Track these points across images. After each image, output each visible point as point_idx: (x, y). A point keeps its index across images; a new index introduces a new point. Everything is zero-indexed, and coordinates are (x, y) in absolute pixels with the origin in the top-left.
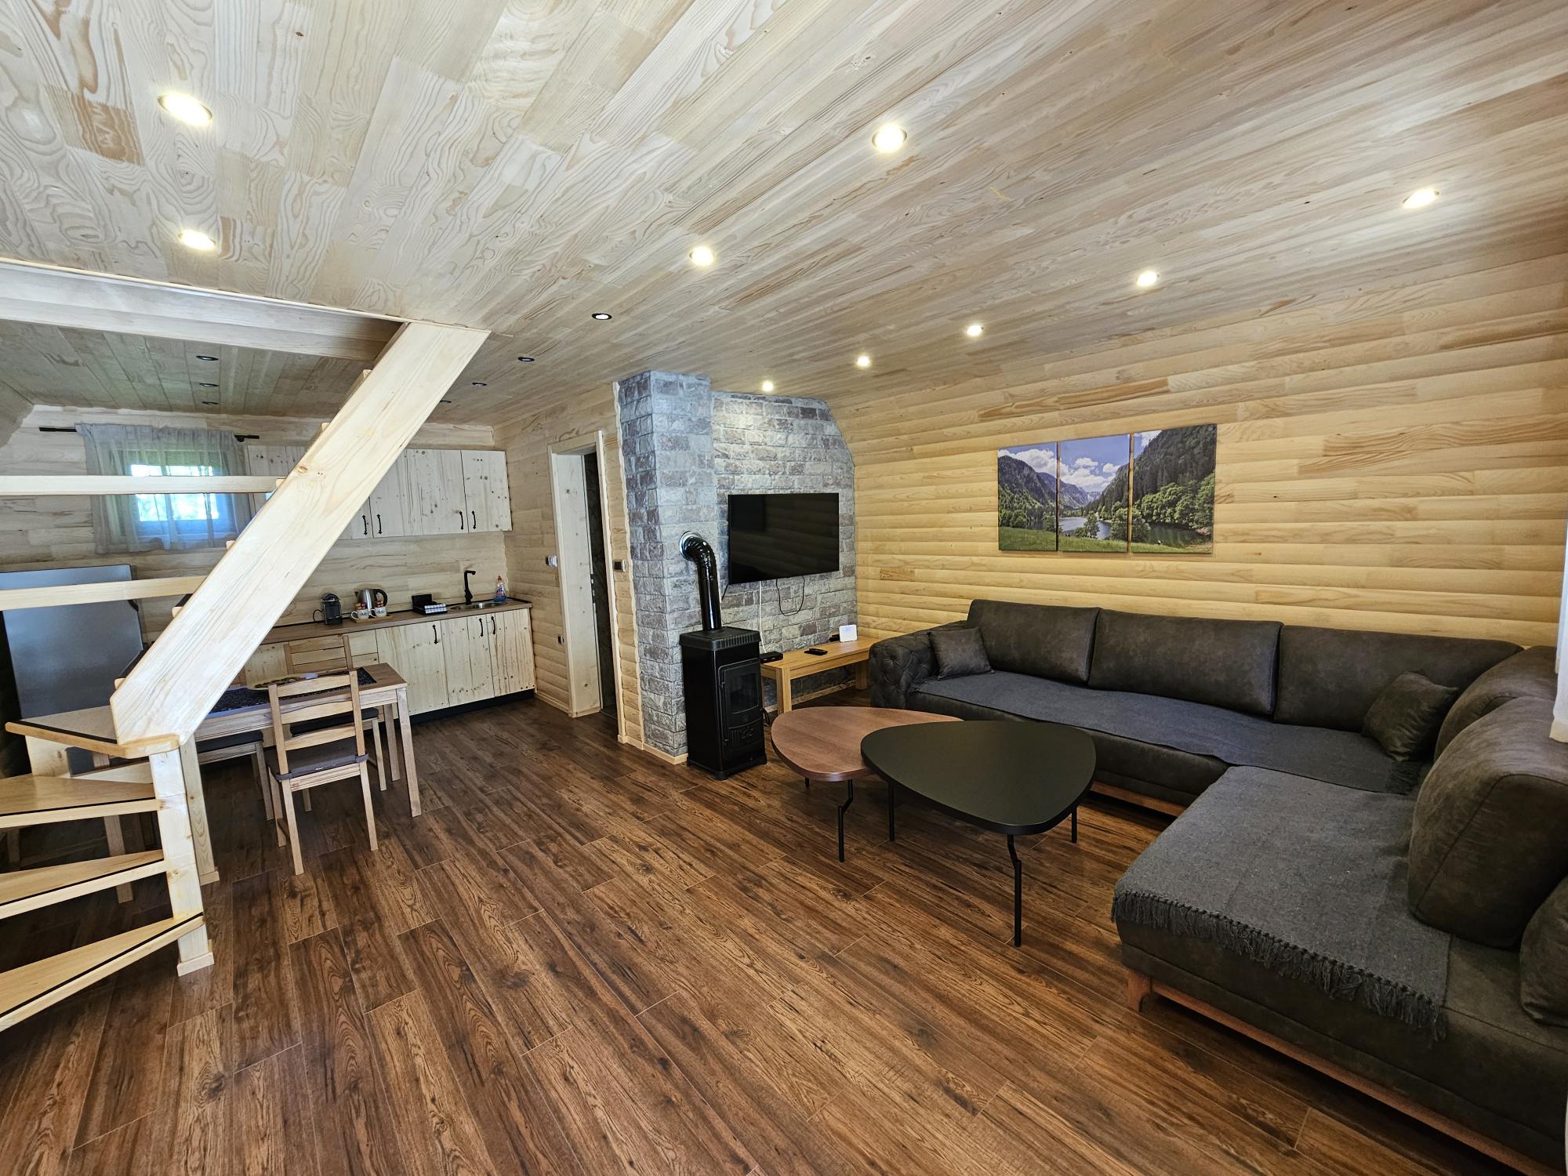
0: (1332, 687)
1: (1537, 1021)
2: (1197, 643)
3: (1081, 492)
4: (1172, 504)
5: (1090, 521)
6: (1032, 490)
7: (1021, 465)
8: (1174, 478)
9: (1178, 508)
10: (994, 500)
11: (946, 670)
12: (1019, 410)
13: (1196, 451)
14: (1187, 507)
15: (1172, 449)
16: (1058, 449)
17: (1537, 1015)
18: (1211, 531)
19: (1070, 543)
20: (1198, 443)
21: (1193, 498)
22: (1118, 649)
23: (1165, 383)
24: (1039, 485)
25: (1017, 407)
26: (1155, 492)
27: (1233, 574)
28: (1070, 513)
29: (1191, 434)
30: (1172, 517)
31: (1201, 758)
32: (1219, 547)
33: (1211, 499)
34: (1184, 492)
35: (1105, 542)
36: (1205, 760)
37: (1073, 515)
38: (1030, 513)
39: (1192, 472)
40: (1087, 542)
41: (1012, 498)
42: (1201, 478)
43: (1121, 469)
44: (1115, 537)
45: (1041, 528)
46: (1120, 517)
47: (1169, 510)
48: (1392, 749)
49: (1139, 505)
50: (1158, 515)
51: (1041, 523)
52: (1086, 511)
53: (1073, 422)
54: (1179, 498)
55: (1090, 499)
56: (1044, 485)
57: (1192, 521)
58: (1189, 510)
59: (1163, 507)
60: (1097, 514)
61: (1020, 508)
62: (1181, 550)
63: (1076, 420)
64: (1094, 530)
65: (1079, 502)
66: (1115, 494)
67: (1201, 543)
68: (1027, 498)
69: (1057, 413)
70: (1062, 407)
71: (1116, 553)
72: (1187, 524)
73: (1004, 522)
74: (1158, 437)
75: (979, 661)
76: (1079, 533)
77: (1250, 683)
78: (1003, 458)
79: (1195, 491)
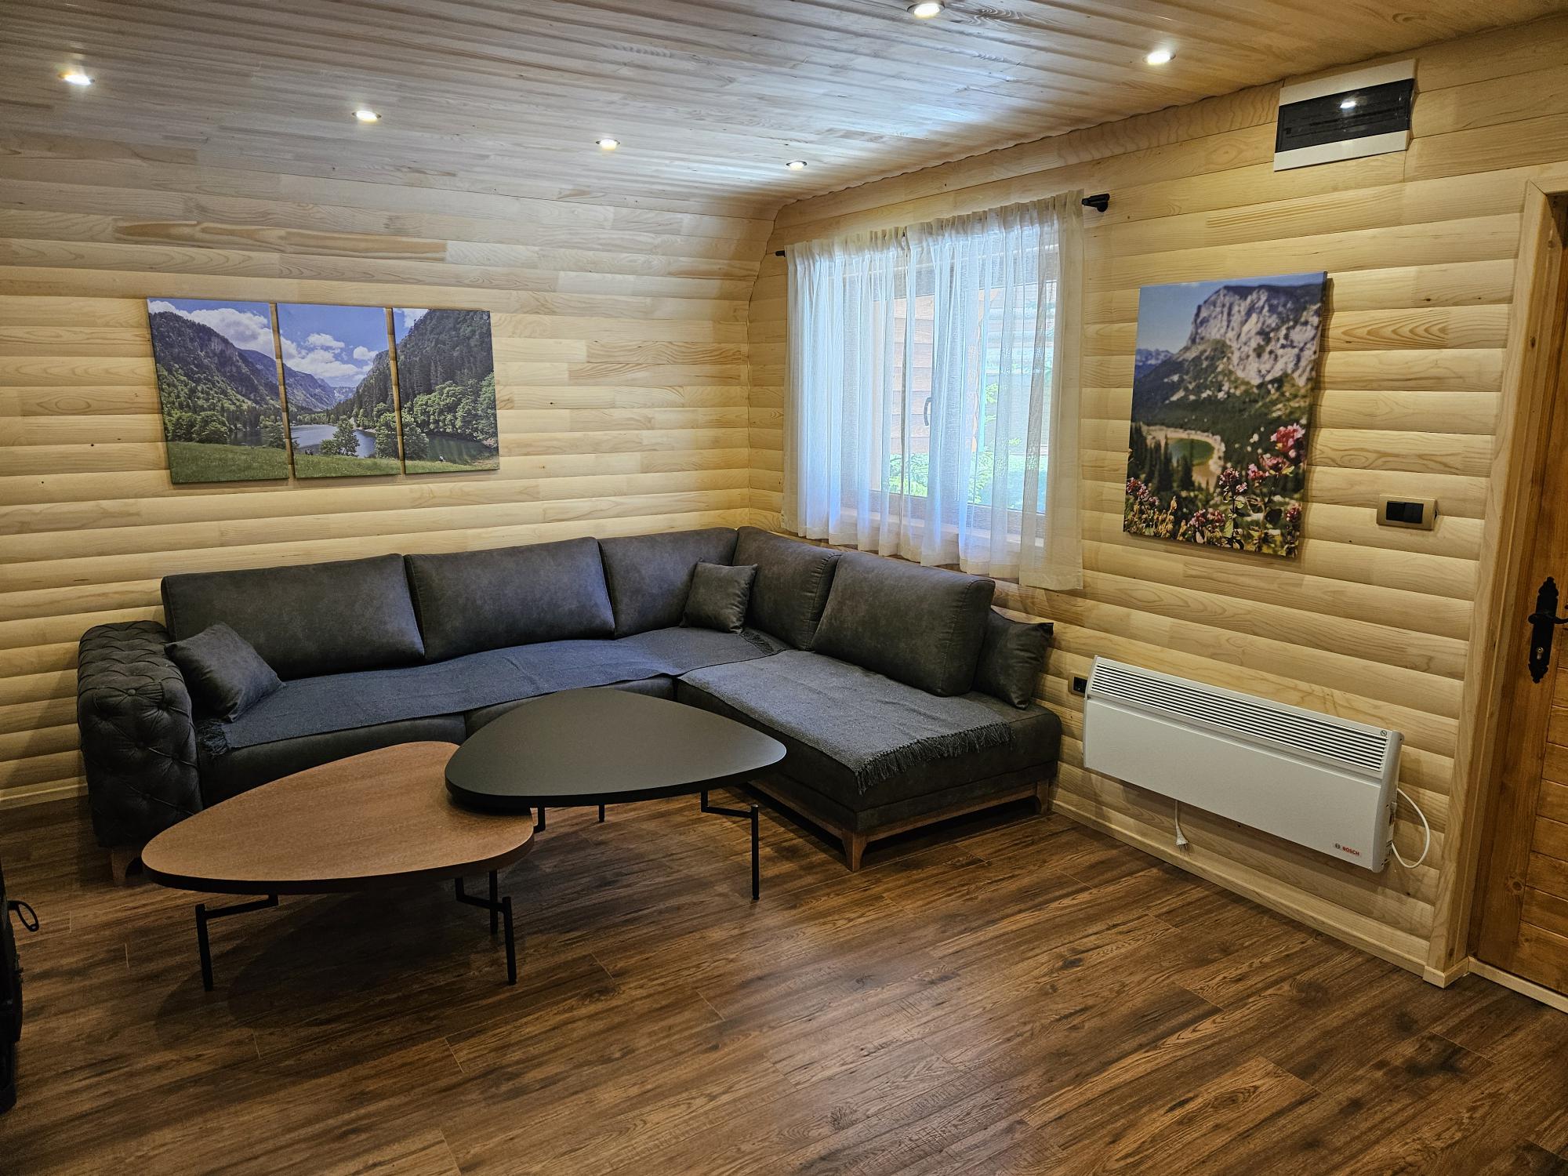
2: (542, 572)
3: (323, 386)
4: (452, 408)
5: (342, 431)
6: (231, 378)
7: (204, 333)
8: (450, 376)
9: (459, 414)
10: (147, 394)
11: (240, 701)
12: (207, 237)
13: (473, 342)
14: (469, 412)
15: (443, 337)
16: (277, 315)
18: (497, 442)
19: (316, 465)
20: (473, 332)
21: (475, 401)
23: (443, 248)
24: (245, 370)
25: (204, 230)
26: (429, 391)
27: (521, 493)
28: (308, 418)
29: (465, 320)
30: (454, 426)
32: (504, 461)
33: (493, 405)
34: (464, 394)
35: (369, 461)
37: (313, 421)
38: (235, 417)
39: (470, 369)
40: (341, 462)
41: (193, 391)
42: (481, 378)
43: (380, 357)
44: (384, 453)
45: (259, 443)
46: (387, 425)
47: (449, 417)
49: (411, 409)
50: (436, 422)
51: (258, 434)
52: (337, 414)
53: (301, 276)
54: (459, 401)
55: (339, 397)
56: (255, 371)
57: (476, 430)
58: (471, 417)
59: (441, 412)
60: (352, 421)
61: (212, 408)
62: (468, 467)
63: (306, 272)
64: (351, 445)
65: (320, 400)
66: (376, 391)
67: (488, 458)
68: (224, 393)
69: (276, 256)
70: (289, 249)
71: (387, 476)
72: (471, 434)
73: (175, 434)
74: (425, 317)
76: (327, 448)
77: (596, 604)
78: (162, 315)
79: (477, 394)
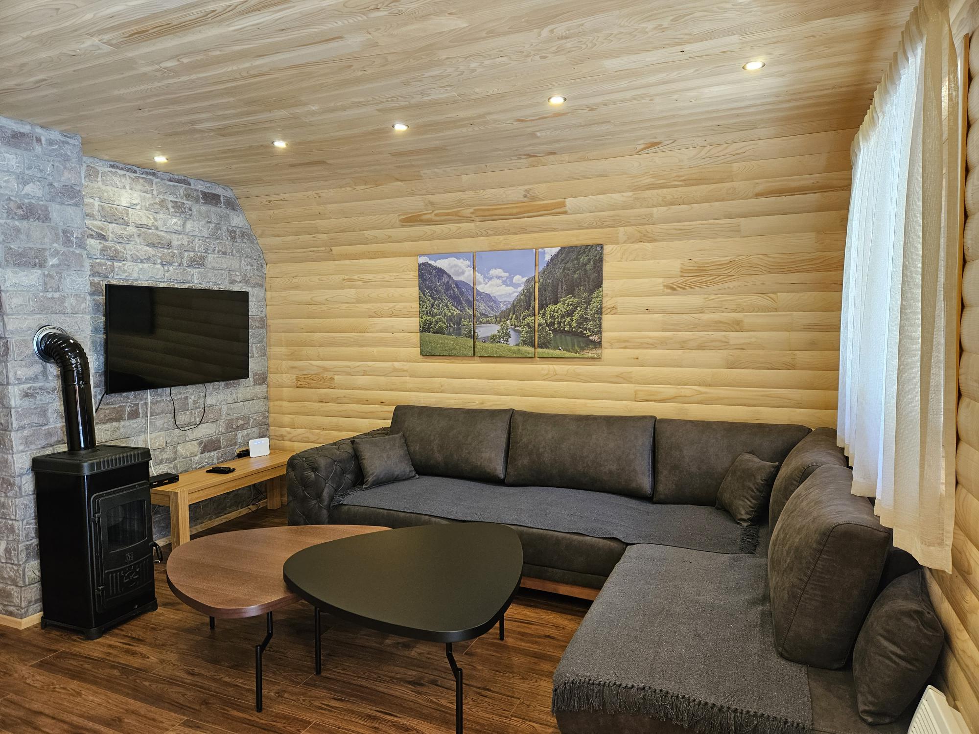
0: (694, 469)
1: (871, 725)
2: (594, 437)
3: (495, 301)
4: (570, 314)
5: (502, 328)
6: (450, 297)
7: (441, 272)
8: (571, 291)
9: (575, 318)
10: (415, 306)
11: (371, 479)
12: (438, 218)
13: (588, 267)
14: (581, 317)
15: (569, 265)
16: (474, 259)
17: (870, 720)
18: (601, 338)
19: (486, 349)
20: (590, 260)
21: (586, 309)
22: (530, 447)
23: (563, 204)
24: (457, 292)
25: (436, 215)
26: (556, 302)
27: (617, 376)
28: (485, 320)
29: (584, 252)
30: (570, 326)
31: (605, 541)
32: (607, 352)
33: (600, 311)
34: (579, 304)
35: (516, 348)
36: (608, 542)
37: (488, 322)
38: (450, 320)
39: (585, 286)
40: (500, 347)
41: (433, 305)
42: (592, 292)
43: (528, 281)
44: (525, 343)
45: (460, 335)
46: (528, 325)
47: (568, 320)
48: (739, 517)
49: (544, 314)
50: (559, 323)
51: (459, 329)
52: (499, 319)
53: (487, 235)
54: (576, 308)
55: (503, 307)
56: (462, 293)
57: (586, 329)
58: (583, 319)
59: (563, 317)
60: (508, 322)
61: (440, 314)
62: (577, 355)
63: (490, 232)
64: (506, 337)
65: (492, 309)
66: (524, 303)
67: (592, 349)
68: (446, 306)
69: (472, 224)
70: (477, 219)
71: (525, 358)
72: (582, 332)
73: (425, 328)
74: (558, 253)
75: (405, 468)
76: (494, 339)
77: (634, 470)
78: (423, 264)
79: (588, 303)
